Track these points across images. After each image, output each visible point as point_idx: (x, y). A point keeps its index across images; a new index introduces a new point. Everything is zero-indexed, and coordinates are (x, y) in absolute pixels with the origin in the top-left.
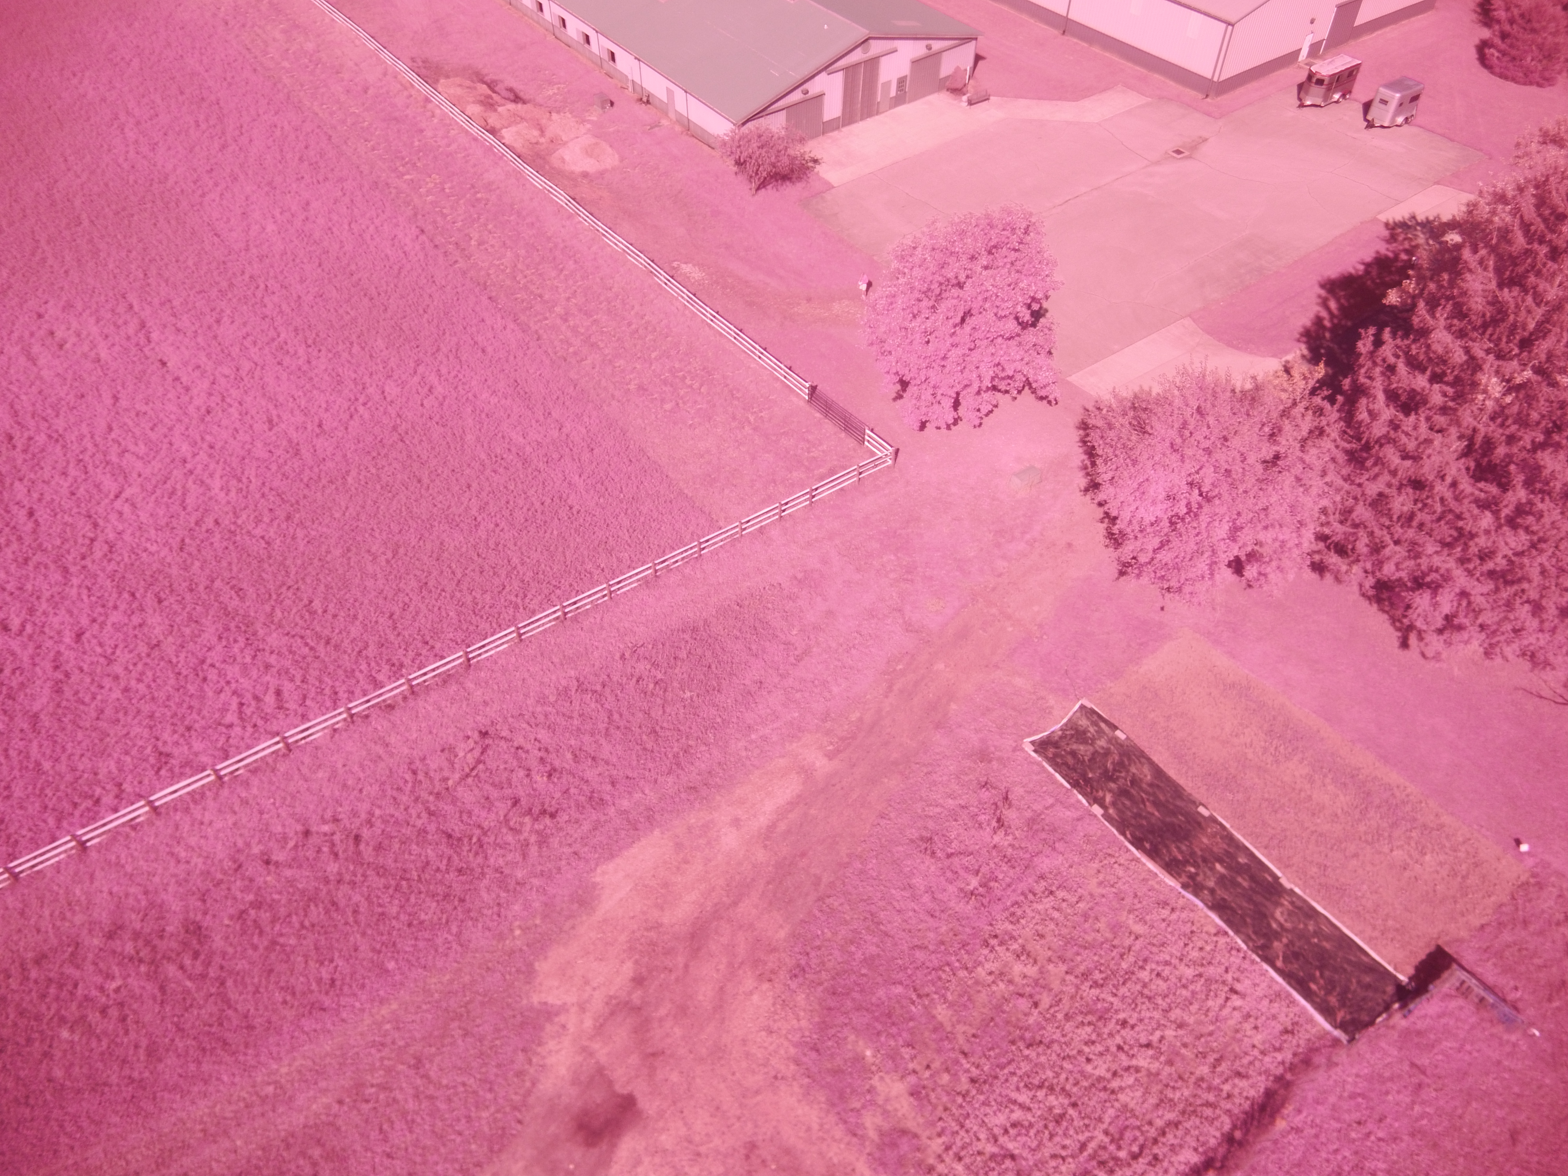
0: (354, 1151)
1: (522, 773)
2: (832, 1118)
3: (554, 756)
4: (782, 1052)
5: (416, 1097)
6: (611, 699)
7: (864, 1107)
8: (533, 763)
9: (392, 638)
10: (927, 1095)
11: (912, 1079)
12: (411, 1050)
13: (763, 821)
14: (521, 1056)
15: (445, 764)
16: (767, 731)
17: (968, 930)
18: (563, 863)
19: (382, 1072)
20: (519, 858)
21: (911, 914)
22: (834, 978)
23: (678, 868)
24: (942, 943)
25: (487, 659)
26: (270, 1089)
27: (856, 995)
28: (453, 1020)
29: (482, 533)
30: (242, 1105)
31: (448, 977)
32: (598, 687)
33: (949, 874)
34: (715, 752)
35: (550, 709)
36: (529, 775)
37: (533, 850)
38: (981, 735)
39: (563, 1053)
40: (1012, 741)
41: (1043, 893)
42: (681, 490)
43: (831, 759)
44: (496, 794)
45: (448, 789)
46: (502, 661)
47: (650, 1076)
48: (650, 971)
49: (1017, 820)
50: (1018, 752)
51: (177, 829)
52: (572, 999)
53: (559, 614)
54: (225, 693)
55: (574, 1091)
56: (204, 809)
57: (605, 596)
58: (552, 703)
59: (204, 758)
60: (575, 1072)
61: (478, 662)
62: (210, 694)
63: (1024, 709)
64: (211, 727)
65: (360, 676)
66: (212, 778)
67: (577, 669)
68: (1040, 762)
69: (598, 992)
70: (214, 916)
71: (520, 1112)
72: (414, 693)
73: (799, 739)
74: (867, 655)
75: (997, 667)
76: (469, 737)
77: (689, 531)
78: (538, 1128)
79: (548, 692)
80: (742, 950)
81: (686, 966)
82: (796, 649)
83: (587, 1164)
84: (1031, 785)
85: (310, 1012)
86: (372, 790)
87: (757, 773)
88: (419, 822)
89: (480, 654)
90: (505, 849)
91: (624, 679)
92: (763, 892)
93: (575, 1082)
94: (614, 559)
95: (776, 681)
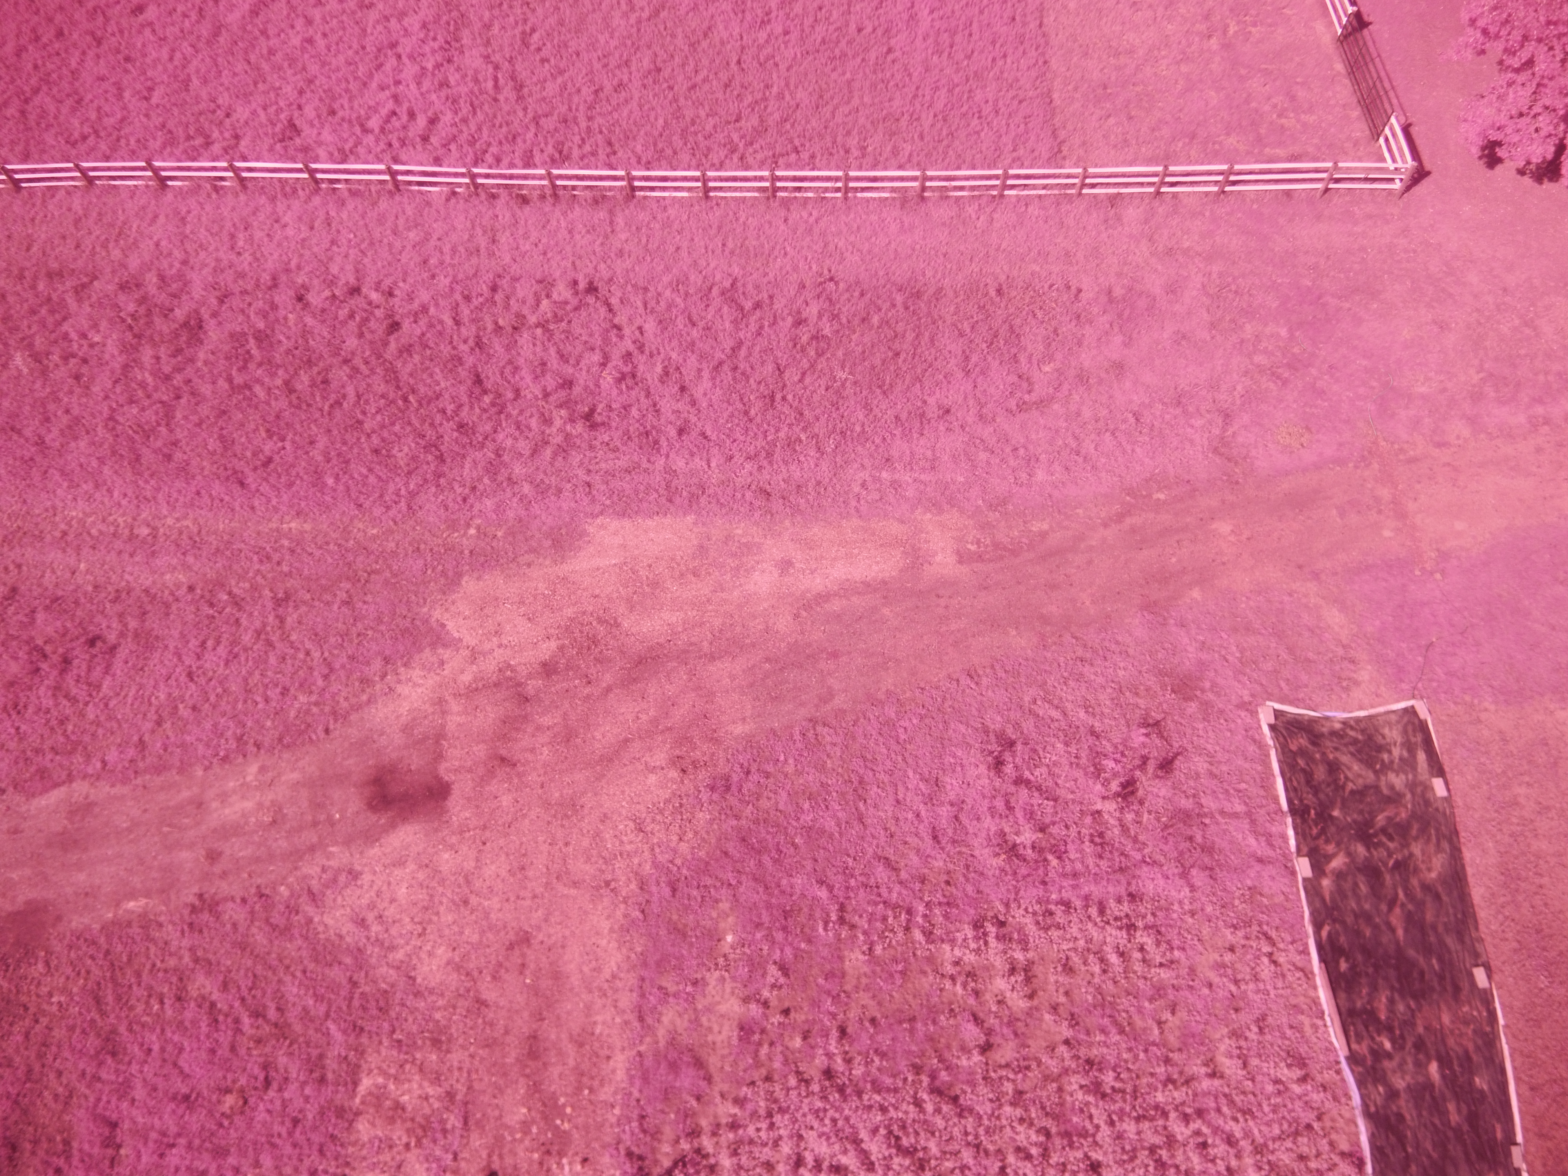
0: (166, 647)
1: (596, 357)
2: (631, 979)
3: (642, 359)
4: (636, 861)
5: (258, 633)
6: (753, 327)
7: (676, 995)
8: (617, 354)
9: (581, 117)
10: (760, 1044)
11: (755, 1010)
12: (290, 583)
13: (817, 584)
14: (377, 664)
15: (531, 300)
16: (907, 478)
17: (970, 889)
18: (569, 486)
19: (247, 585)
20: (527, 453)
21: (910, 816)
22: (756, 822)
23: (682, 575)
24: (923, 880)
25: (658, 199)
26: (145, 531)
27: (766, 860)
28: (348, 579)
29: (762, 36)
30: (112, 529)
31: (375, 531)
32: (748, 305)
33: (999, 804)
34: (824, 466)
35: (679, 300)
36: (604, 365)
37: (548, 452)
38: (1204, 656)
39: (420, 690)
40: (1246, 692)
41: (1116, 919)
42: (1049, 91)
43: (960, 562)
44: (555, 366)
45: (515, 328)
46: (672, 212)
47: (483, 781)
48: (568, 668)
49: (1161, 801)
50: (1243, 714)
51: (254, 214)
52: (470, 640)
53: (767, 184)
54: (387, 92)
55: (399, 739)
56: (289, 207)
57: (838, 190)
58: (687, 294)
59: (322, 152)
60: (414, 719)
61: (645, 197)
62: (374, 85)
63: (1308, 660)
64: (350, 121)
65: (520, 147)
66: (306, 176)
67: (744, 268)
68: (1267, 745)
69: (501, 651)
70: (220, 323)
71: (336, 721)
72: (555, 195)
73: (941, 511)
74: (1124, 452)
75: (1316, 576)
76: (575, 283)
77: (1015, 154)
78: (339, 751)
79: (692, 278)
80: (679, 715)
81: (609, 689)
82: (1029, 392)
83: (353, 825)
84: (1224, 768)
85: (227, 479)
86: (443, 282)
87: (855, 522)
88: (463, 347)
89: (652, 189)
90: (522, 432)
91: (786, 311)
92: (754, 666)
93: (407, 729)
94: (889, 148)
95: (970, 420)
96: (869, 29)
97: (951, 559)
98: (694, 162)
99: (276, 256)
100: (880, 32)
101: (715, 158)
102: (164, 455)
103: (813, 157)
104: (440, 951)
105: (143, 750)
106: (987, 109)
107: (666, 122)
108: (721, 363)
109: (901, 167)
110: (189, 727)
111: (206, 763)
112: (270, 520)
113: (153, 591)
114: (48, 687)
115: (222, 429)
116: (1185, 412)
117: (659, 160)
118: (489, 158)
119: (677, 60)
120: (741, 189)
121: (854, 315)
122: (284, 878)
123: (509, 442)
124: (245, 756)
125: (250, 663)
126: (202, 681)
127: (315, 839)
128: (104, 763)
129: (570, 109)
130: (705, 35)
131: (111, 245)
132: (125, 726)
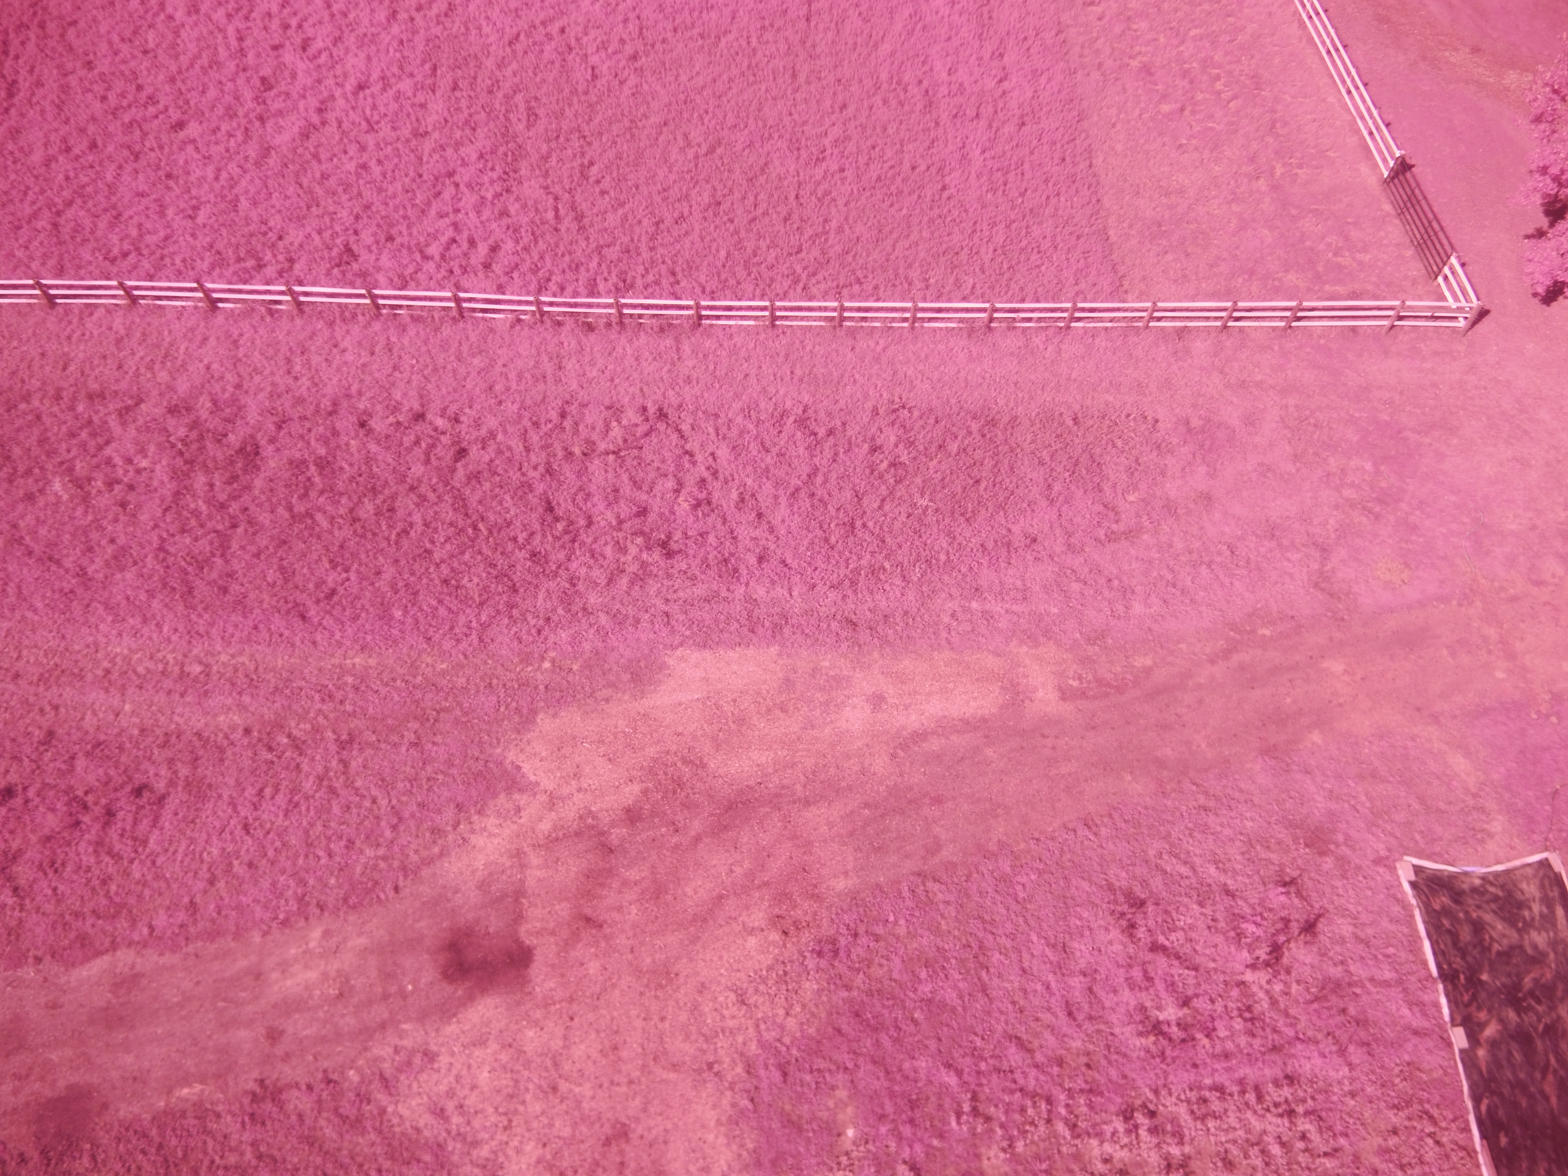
0: (220, 796)
1: (670, 484)
3: (717, 485)
4: (740, 1039)
5: (320, 779)
6: (828, 454)
8: (690, 481)
9: (643, 248)
12: (354, 723)
13: (912, 721)
14: (449, 813)
15: (600, 425)
16: (998, 608)
18: (647, 616)
19: (308, 727)
20: (603, 581)
22: (869, 993)
23: (769, 710)
24: (1061, 1063)
25: (724, 327)
26: (196, 669)
27: (884, 1039)
28: (416, 718)
29: (819, 172)
30: (160, 666)
31: (444, 666)
32: (822, 432)
34: (911, 595)
35: (751, 427)
36: (677, 491)
37: (624, 581)
38: (1334, 806)
39: (496, 841)
40: (1381, 846)
41: (1276, 1105)
42: (1105, 228)
43: (1063, 699)
44: (628, 492)
45: (585, 454)
46: (738, 340)
47: (567, 945)
48: (654, 814)
49: (1308, 969)
50: (1381, 870)
51: (311, 338)
52: (548, 784)
53: (835, 314)
54: (447, 221)
55: (474, 897)
56: (348, 332)
57: (905, 320)
58: (759, 421)
59: (381, 278)
60: (491, 874)
61: (711, 326)
62: (433, 212)
63: (1439, 810)
64: (409, 248)
65: (583, 275)
66: (368, 301)
67: (814, 396)
68: (1410, 905)
69: (581, 796)
70: (278, 450)
71: (406, 877)
72: (621, 323)
73: (1037, 645)
74: (1223, 586)
75: (1435, 719)
76: (644, 409)
77: (1077, 288)
78: (410, 911)
79: (762, 405)
80: (776, 867)
81: (698, 839)
82: (1117, 522)
83: (428, 998)
84: (1370, 931)
85: (288, 612)
86: (511, 408)
87: (947, 654)
88: (532, 474)
89: (718, 318)
90: (597, 560)
91: (860, 438)
92: (852, 812)
93: (483, 886)
94: (952, 280)
95: (1058, 549)
96: (923, 167)
97: (1053, 696)
98: (758, 292)
99: (335, 381)
100: (933, 170)
101: (778, 288)
102: (219, 588)
103: (876, 288)
104: (528, 1148)
105: (194, 914)
106: (1046, 245)
107: (728, 254)
108: (797, 490)
109: (964, 299)
110: (245, 886)
111: (265, 927)
112: (332, 655)
113: (206, 734)
114: (90, 843)
115: (282, 559)
116: (1279, 545)
117: (723, 289)
118: (552, 285)
119: (737, 195)
120: (807, 318)
121: (931, 442)
122: (353, 1061)
123: (583, 571)
124: (307, 919)
125: (312, 813)
126: (260, 833)
127: (386, 1015)
128: (151, 928)
129: (632, 240)
130: (763, 170)
131: (157, 367)
132: (175, 886)
